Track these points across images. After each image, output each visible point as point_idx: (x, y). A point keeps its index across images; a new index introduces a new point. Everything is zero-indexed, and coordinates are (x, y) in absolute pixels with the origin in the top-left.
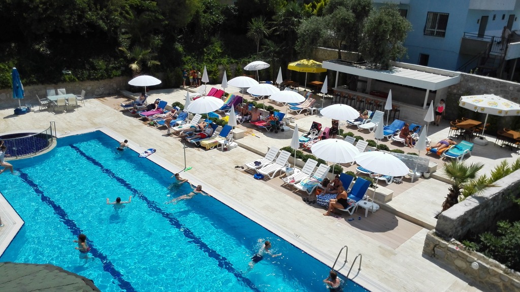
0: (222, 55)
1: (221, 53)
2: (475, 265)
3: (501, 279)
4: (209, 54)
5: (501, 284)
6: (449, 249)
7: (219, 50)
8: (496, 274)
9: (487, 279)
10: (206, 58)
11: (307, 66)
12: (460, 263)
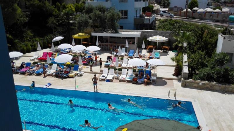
0: (34, 36)
1: (33, 36)
2: (201, 84)
3: (209, 85)
4: (26, 37)
5: (209, 87)
6: (191, 82)
7: (31, 35)
8: (207, 84)
9: (205, 87)
10: (26, 39)
11: (82, 36)
12: (195, 85)
